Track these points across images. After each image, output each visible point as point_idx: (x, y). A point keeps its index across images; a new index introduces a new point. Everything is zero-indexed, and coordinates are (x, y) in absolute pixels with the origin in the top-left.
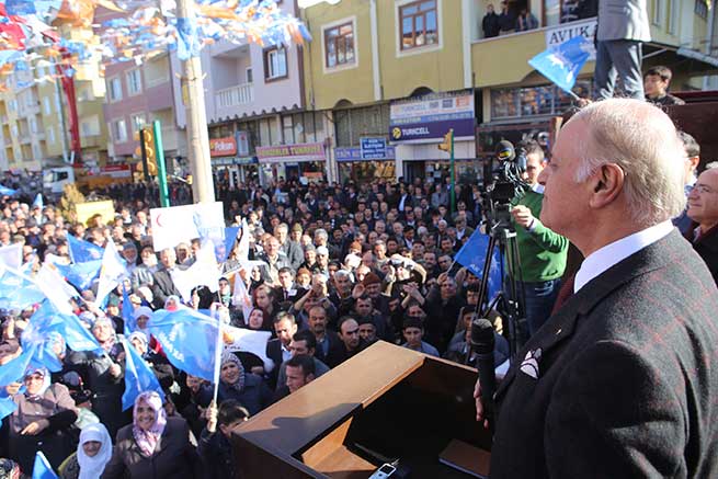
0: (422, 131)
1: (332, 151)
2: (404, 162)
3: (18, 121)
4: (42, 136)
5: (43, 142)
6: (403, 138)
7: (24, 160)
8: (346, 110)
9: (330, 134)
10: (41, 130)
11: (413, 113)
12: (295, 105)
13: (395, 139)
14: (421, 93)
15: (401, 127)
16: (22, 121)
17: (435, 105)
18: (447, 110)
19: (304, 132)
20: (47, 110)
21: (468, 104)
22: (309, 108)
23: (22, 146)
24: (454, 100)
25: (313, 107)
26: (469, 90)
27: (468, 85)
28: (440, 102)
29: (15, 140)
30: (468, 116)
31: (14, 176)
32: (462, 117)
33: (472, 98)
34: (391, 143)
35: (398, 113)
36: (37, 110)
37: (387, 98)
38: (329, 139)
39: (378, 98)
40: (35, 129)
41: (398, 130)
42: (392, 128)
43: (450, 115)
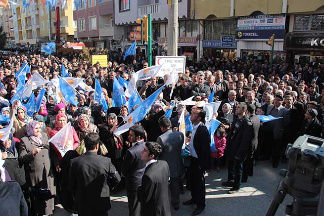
0: (254, 34)
1: (201, 42)
2: (241, 50)
3: (26, 18)
4: (38, 26)
5: (38, 29)
6: (243, 37)
7: (27, 38)
8: (211, 21)
9: (201, 33)
10: (38, 23)
11: (250, 25)
12: (184, 16)
13: (238, 38)
14: (256, 14)
15: (243, 31)
16: (28, 18)
17: (263, 21)
18: (270, 24)
19: (185, 31)
20: (42, 13)
21: (282, 22)
22: (192, 18)
23: (27, 31)
24: (274, 19)
25: (194, 17)
26: (284, 14)
27: (284, 11)
28: (266, 20)
29: (24, 28)
30: (281, 28)
31: (21, 46)
32: (278, 28)
33: (284, 19)
34: (236, 40)
35: (242, 24)
36: (37, 13)
37: (236, 15)
38: (200, 35)
39: (232, 15)
40: (35, 23)
41: (241, 33)
42: (237, 32)
43: (271, 27)
